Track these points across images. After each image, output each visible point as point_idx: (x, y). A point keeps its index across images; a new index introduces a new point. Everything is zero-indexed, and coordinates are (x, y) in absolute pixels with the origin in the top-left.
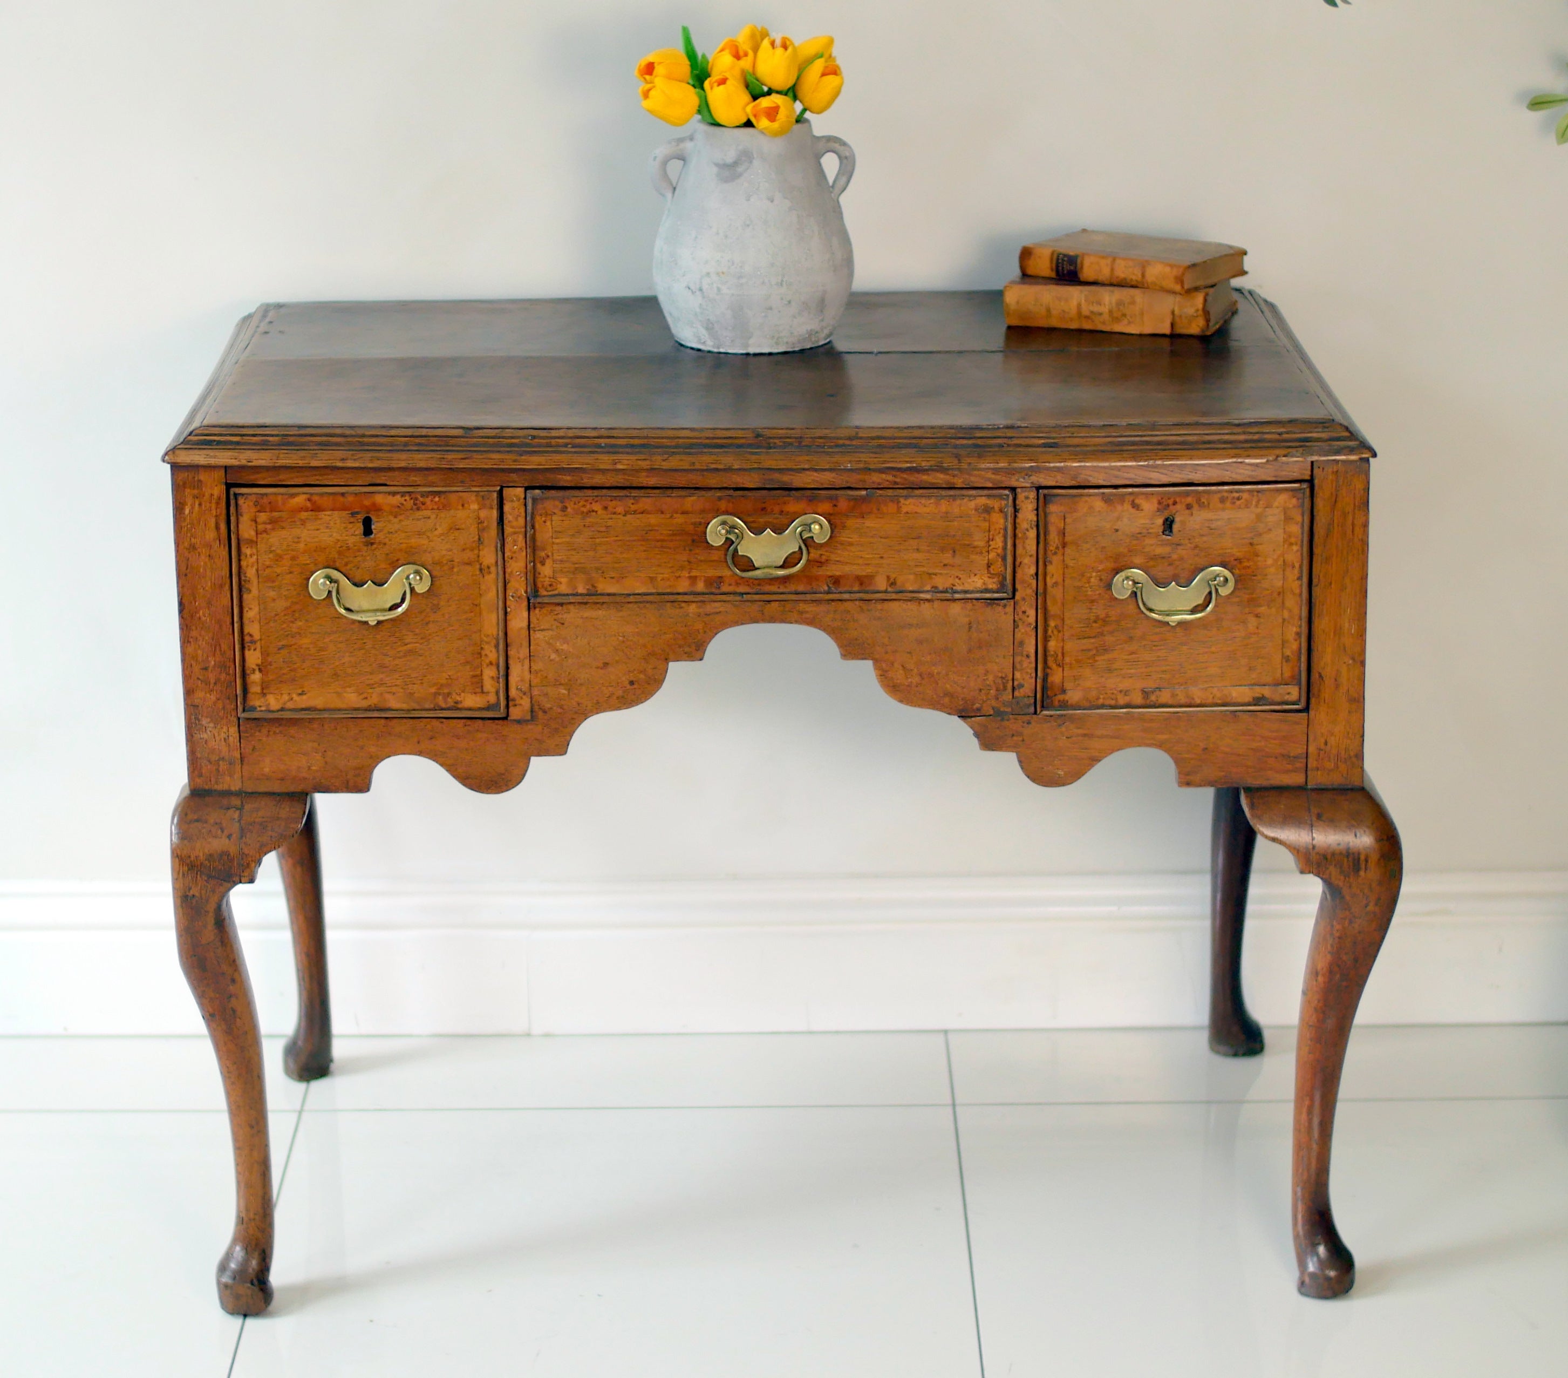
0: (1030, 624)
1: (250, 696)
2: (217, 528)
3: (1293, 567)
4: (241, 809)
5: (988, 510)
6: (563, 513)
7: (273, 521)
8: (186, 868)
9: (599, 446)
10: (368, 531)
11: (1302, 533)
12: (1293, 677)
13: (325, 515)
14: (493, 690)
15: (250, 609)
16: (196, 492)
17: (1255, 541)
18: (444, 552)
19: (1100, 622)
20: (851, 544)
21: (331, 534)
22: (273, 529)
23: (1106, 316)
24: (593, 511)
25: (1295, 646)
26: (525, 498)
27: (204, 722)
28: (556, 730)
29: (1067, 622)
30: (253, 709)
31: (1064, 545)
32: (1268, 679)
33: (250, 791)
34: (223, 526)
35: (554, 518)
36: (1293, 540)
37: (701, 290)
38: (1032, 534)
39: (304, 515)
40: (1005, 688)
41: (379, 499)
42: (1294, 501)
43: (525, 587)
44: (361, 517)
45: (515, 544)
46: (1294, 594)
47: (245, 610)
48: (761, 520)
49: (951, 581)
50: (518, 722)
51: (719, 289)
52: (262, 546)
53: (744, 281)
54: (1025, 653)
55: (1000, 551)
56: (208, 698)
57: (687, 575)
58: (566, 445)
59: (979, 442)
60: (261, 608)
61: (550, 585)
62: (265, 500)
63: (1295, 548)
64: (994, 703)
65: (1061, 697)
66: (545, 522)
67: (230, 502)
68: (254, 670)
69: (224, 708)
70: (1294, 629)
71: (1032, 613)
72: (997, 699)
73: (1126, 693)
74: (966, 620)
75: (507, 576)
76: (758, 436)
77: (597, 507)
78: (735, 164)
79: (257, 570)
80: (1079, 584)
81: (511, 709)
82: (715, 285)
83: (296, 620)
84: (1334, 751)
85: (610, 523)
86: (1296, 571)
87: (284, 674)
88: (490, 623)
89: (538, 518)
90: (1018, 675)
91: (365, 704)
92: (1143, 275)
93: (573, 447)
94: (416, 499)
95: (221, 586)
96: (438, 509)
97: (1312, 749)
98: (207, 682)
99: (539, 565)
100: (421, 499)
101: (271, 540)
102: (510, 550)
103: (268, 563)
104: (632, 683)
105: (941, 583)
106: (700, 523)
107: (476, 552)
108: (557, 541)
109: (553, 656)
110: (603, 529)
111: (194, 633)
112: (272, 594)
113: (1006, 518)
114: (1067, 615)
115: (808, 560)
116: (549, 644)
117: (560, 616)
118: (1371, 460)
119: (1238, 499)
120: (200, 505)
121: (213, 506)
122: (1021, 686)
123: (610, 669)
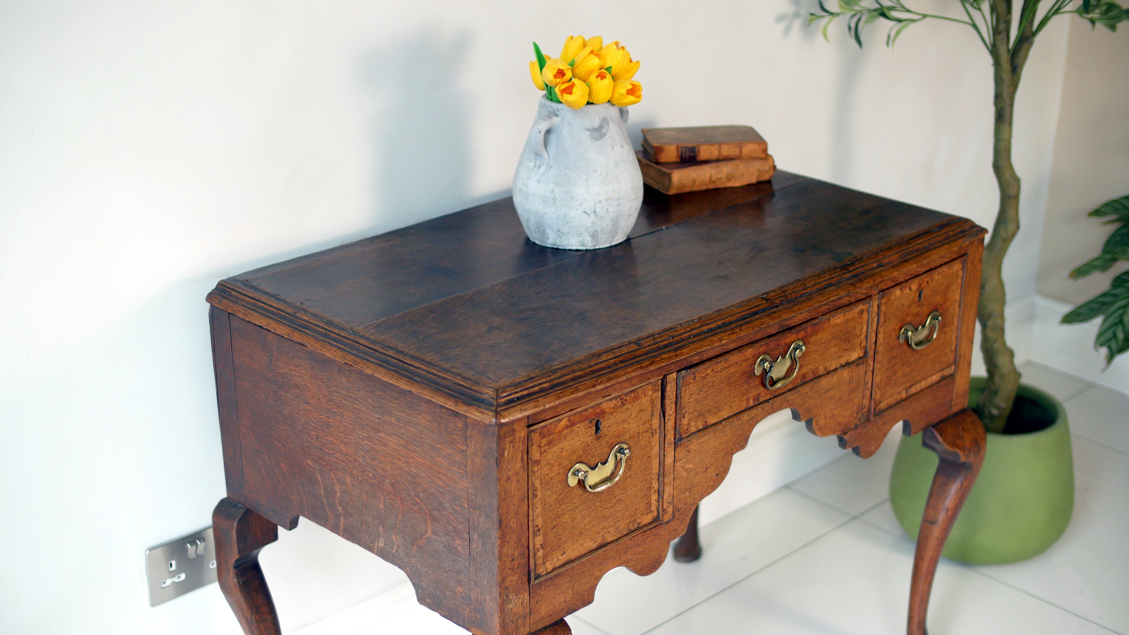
0: (871, 370)
1: (538, 567)
2: (522, 459)
3: (957, 301)
5: (862, 312)
6: (694, 381)
7: (549, 443)
9: (705, 332)
10: (598, 430)
11: (962, 283)
12: (953, 360)
13: (577, 427)
14: (656, 508)
15: (538, 508)
16: (511, 438)
17: (947, 293)
18: (635, 429)
19: (894, 358)
21: (579, 439)
22: (550, 448)
24: (707, 375)
25: (954, 344)
26: (677, 378)
27: (511, 596)
28: (683, 520)
29: (883, 364)
30: (540, 576)
31: (885, 320)
32: (946, 365)
33: (534, 631)
34: (525, 457)
35: (691, 386)
36: (958, 287)
37: (595, 212)
38: (876, 318)
39: (566, 432)
40: (859, 411)
41: (604, 406)
42: (961, 266)
43: (673, 435)
44: (594, 422)
45: (670, 410)
46: (956, 316)
47: (536, 509)
48: (777, 352)
49: (847, 358)
50: (666, 522)
51: (607, 210)
52: (544, 462)
53: (621, 201)
54: (868, 388)
55: (865, 333)
56: (513, 579)
57: (746, 398)
58: (690, 337)
59: (854, 273)
60: (543, 505)
61: (687, 430)
62: (545, 430)
63: (959, 291)
64: (855, 421)
65: (879, 407)
66: (686, 390)
67: (529, 438)
68: (539, 549)
69: (522, 583)
70: (955, 335)
72: (856, 418)
73: (900, 393)
74: (849, 378)
75: (666, 432)
77: (709, 371)
79: (541, 480)
80: (888, 340)
81: (664, 516)
82: (605, 208)
83: (561, 505)
84: (960, 393)
85: (715, 379)
87: (555, 544)
88: (656, 465)
89: (683, 389)
90: (864, 401)
91: (595, 546)
93: (694, 337)
94: (623, 399)
95: (523, 499)
96: (633, 401)
97: (954, 395)
98: (513, 569)
99: (682, 418)
100: (625, 398)
101: (548, 456)
102: (668, 415)
103: (547, 473)
104: (717, 475)
105: (843, 361)
106: (752, 364)
107: (650, 422)
108: (691, 400)
109: (684, 474)
110: (711, 384)
111: (507, 538)
112: (549, 493)
113: (868, 313)
114: (883, 360)
115: (798, 369)
116: (683, 467)
117: (689, 448)
119: (945, 271)
120: (513, 447)
121: (521, 445)
122: (865, 407)
123: (709, 470)
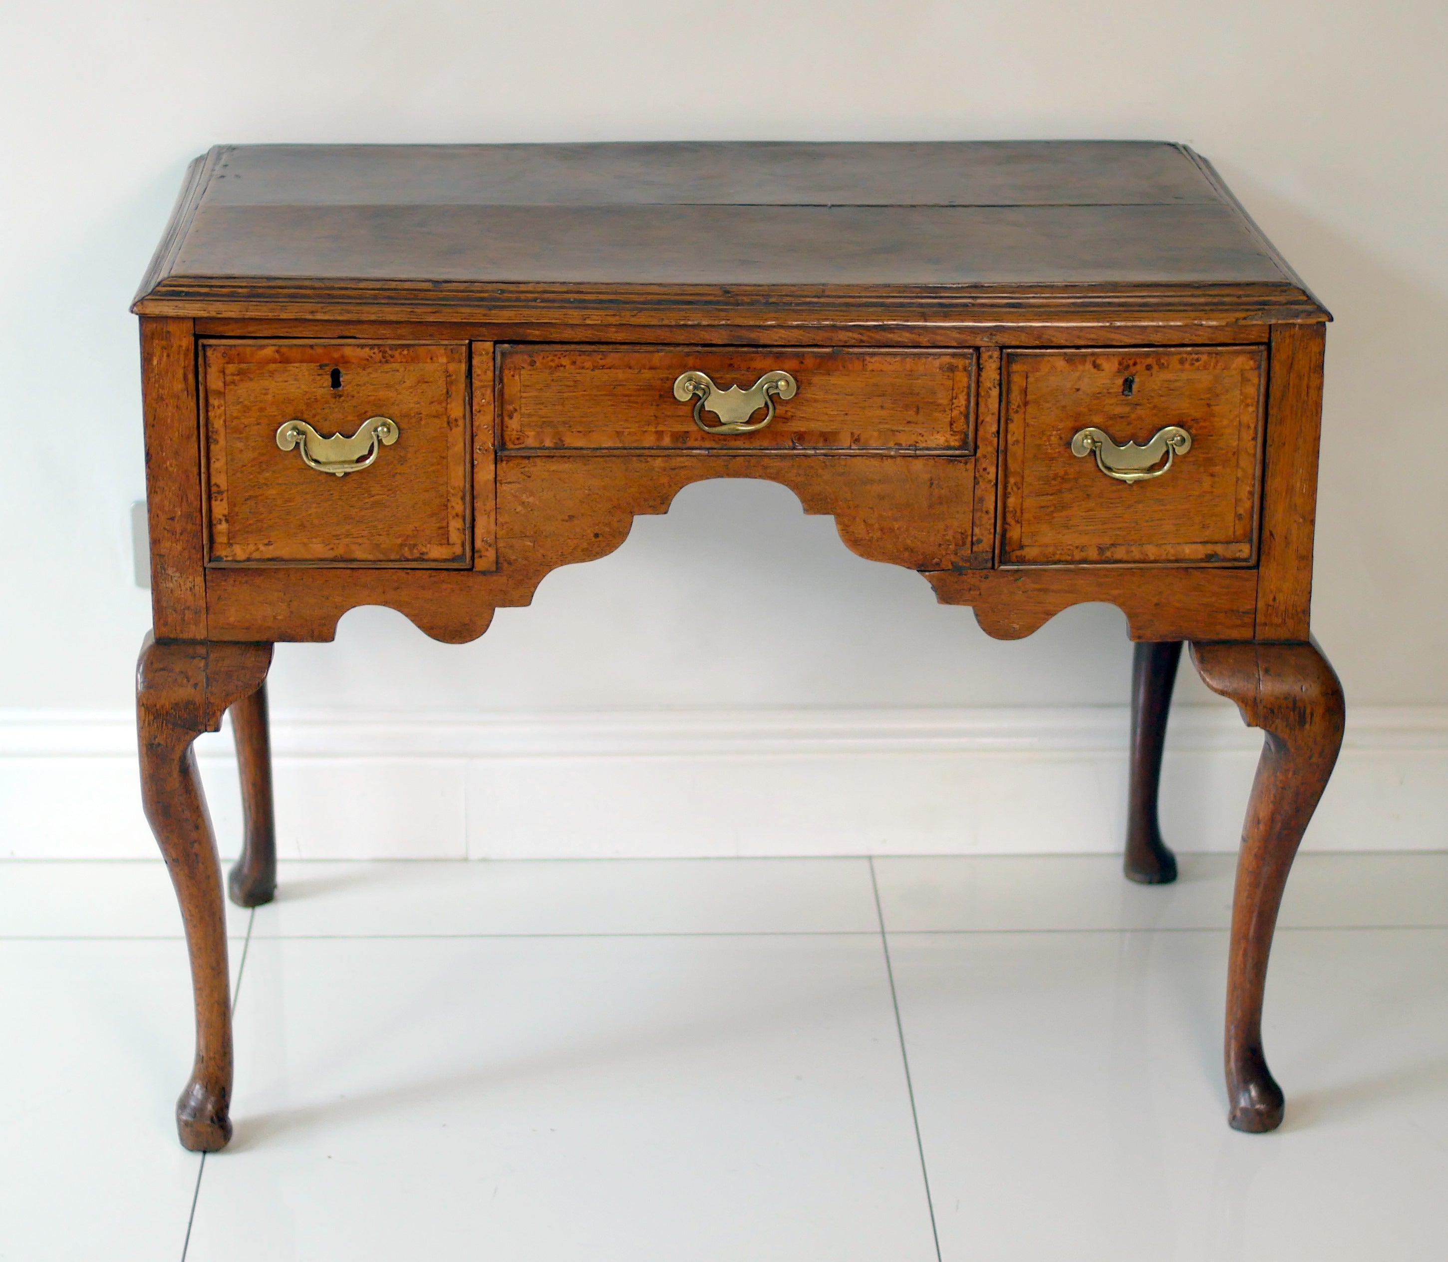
0: (990, 481)
1: (216, 546)
2: (185, 378)
3: (1249, 427)
4: (206, 658)
5: (952, 369)
6: (532, 368)
7: (240, 373)
8: (151, 717)
9: (568, 301)
10: (336, 383)
11: (1258, 396)
12: (1244, 535)
13: (294, 367)
14: (459, 542)
15: (218, 460)
16: (164, 343)
17: (1212, 402)
18: (412, 405)
19: (1059, 479)
20: (816, 401)
21: (298, 386)
22: (242, 380)
24: (561, 366)
25: (1248, 504)
26: (494, 352)
27: (170, 571)
28: (521, 582)
29: (1027, 479)
30: (219, 559)
31: (1026, 404)
32: (1222, 537)
33: (215, 639)
34: (191, 377)
35: (523, 372)
36: (1249, 401)
38: (995, 393)
39: (273, 366)
40: (964, 544)
41: (348, 352)
42: (1251, 363)
43: (492, 440)
44: (329, 369)
45: (484, 398)
46: (1248, 454)
47: (213, 460)
48: (728, 376)
49: (914, 438)
50: (484, 573)
52: (230, 397)
54: (984, 509)
55: (963, 409)
56: (174, 548)
57: (654, 430)
58: (535, 300)
59: (945, 301)
60: (229, 459)
61: (518, 439)
62: (233, 352)
63: (1251, 409)
64: (953, 557)
65: (1018, 553)
66: (513, 376)
67: (198, 353)
68: (220, 520)
69: (190, 558)
70: (1248, 488)
71: (992, 470)
72: (956, 554)
73: (1082, 548)
74: (926, 476)
75: (474, 429)
76: (727, 292)
77: (565, 361)
79: (225, 421)
80: (1039, 442)
81: (476, 561)
83: (263, 470)
84: (1282, 608)
85: (579, 378)
86: (1251, 432)
87: (250, 524)
88: (457, 475)
89: (506, 372)
90: (977, 530)
91: (331, 555)
93: (542, 302)
94: (385, 352)
95: (189, 437)
96: (407, 362)
97: (1260, 605)
98: (173, 533)
99: (506, 419)
100: (390, 352)
101: (239, 391)
102: (479, 404)
103: (235, 415)
104: (596, 535)
105: (905, 440)
106: (668, 379)
107: (444, 405)
108: (524, 395)
109: (519, 509)
110: (572, 384)
111: (161, 484)
112: (240, 445)
113: (970, 377)
114: (1027, 472)
115: (774, 417)
116: (515, 496)
117: (527, 469)
118: (1328, 324)
119: (1197, 360)
120: (168, 356)
121: (182, 357)
122: (979, 541)
123: (576, 522)
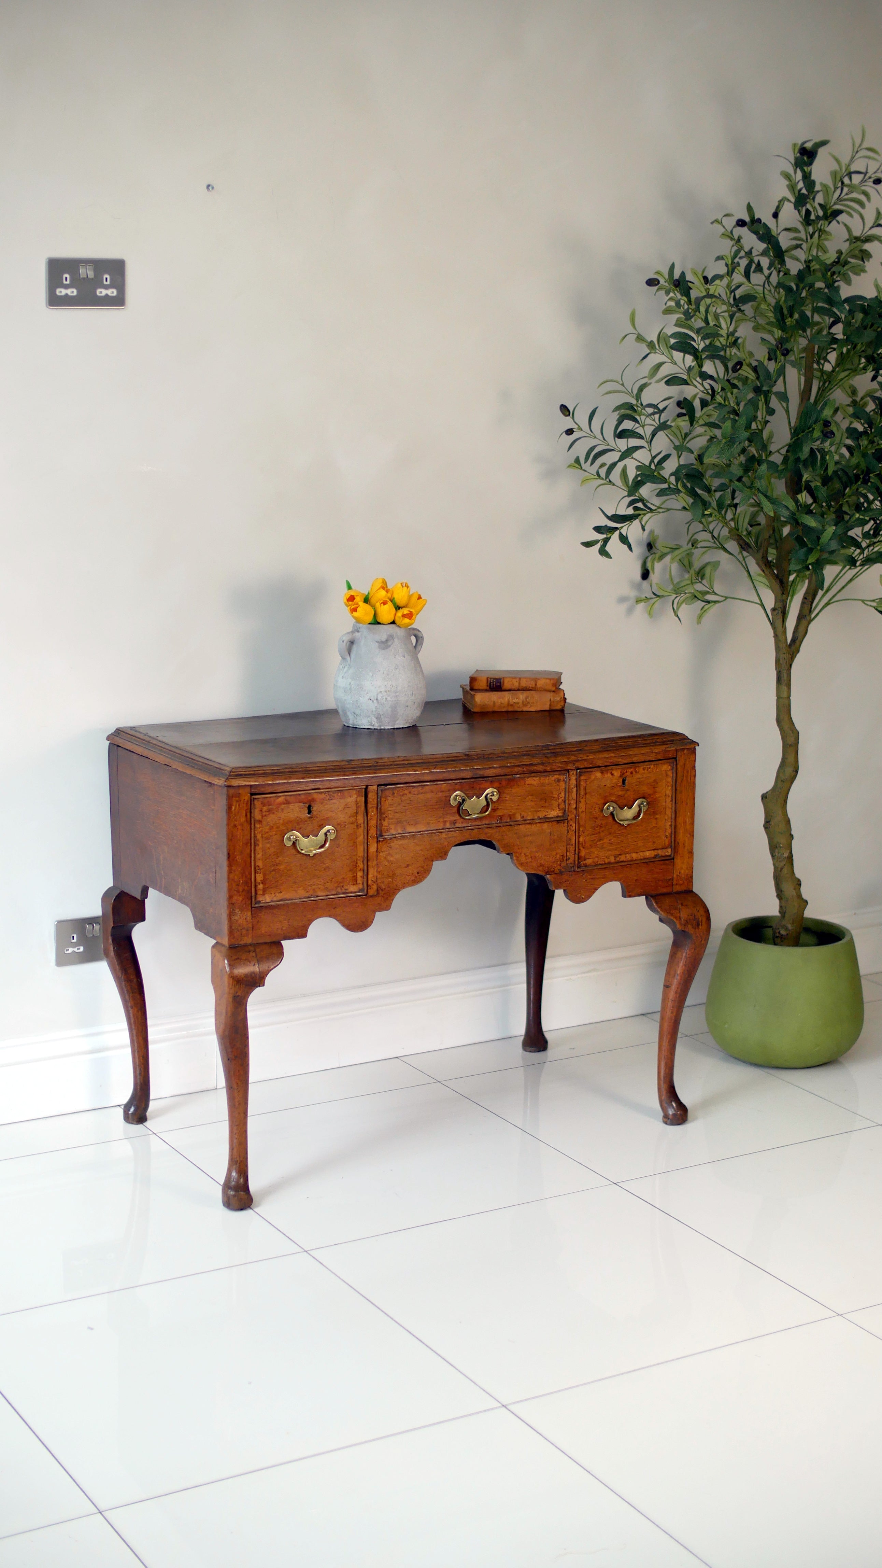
0: (573, 830)
1: (258, 896)
2: (246, 815)
3: (669, 796)
4: (255, 951)
5: (559, 780)
6: (393, 796)
7: (269, 810)
8: (236, 983)
9: (405, 764)
10: (309, 812)
11: (673, 782)
12: (669, 844)
13: (292, 805)
14: (361, 883)
15: (258, 854)
16: (237, 799)
17: (655, 786)
18: (342, 819)
19: (599, 827)
20: (506, 800)
21: (294, 814)
22: (269, 814)
23: (520, 704)
24: (405, 794)
25: (669, 831)
26: (377, 791)
27: (237, 911)
28: (387, 899)
29: (587, 828)
30: (259, 902)
31: (586, 794)
32: (661, 847)
33: (255, 943)
34: (248, 814)
35: (389, 799)
36: (669, 784)
37: (377, 699)
38: (575, 790)
39: (283, 806)
40: (563, 861)
41: (315, 796)
42: (669, 767)
43: (376, 832)
44: (307, 805)
45: (372, 812)
46: (669, 808)
47: (257, 854)
48: (471, 792)
49: (545, 814)
50: (371, 896)
51: (386, 699)
52: (264, 823)
53: (398, 694)
54: (571, 844)
55: (563, 798)
56: (237, 899)
57: (442, 820)
58: (391, 765)
59: (553, 751)
60: (264, 853)
61: (387, 831)
62: (266, 801)
63: (670, 788)
64: (559, 867)
65: (584, 862)
66: (385, 801)
67: (251, 802)
68: (259, 884)
69: (245, 904)
70: (669, 823)
71: (574, 825)
72: (560, 865)
73: (608, 857)
74: (549, 831)
75: (369, 827)
76: (466, 755)
77: (406, 792)
78: (387, 641)
79: (262, 835)
80: (591, 811)
81: (369, 890)
82: (384, 697)
83: (278, 857)
84: (683, 876)
85: (412, 799)
86: (670, 798)
87: (273, 884)
88: (361, 851)
89: (382, 799)
90: (568, 854)
91: (307, 895)
92: (536, 685)
94: (331, 795)
95: (247, 844)
96: (340, 799)
97: (675, 876)
98: (238, 891)
99: (382, 821)
100: (333, 795)
101: (268, 820)
102: (370, 816)
103: (266, 831)
104: (418, 873)
105: (541, 815)
106: (448, 796)
107: (355, 817)
108: (390, 809)
109: (387, 863)
110: (409, 802)
111: (234, 868)
112: (268, 845)
113: (566, 783)
114: (587, 825)
115: (492, 809)
116: (385, 858)
117: (390, 845)
118: (697, 747)
119: (650, 768)
120: (239, 805)
121: (245, 805)
122: (569, 859)
123: (410, 867)
